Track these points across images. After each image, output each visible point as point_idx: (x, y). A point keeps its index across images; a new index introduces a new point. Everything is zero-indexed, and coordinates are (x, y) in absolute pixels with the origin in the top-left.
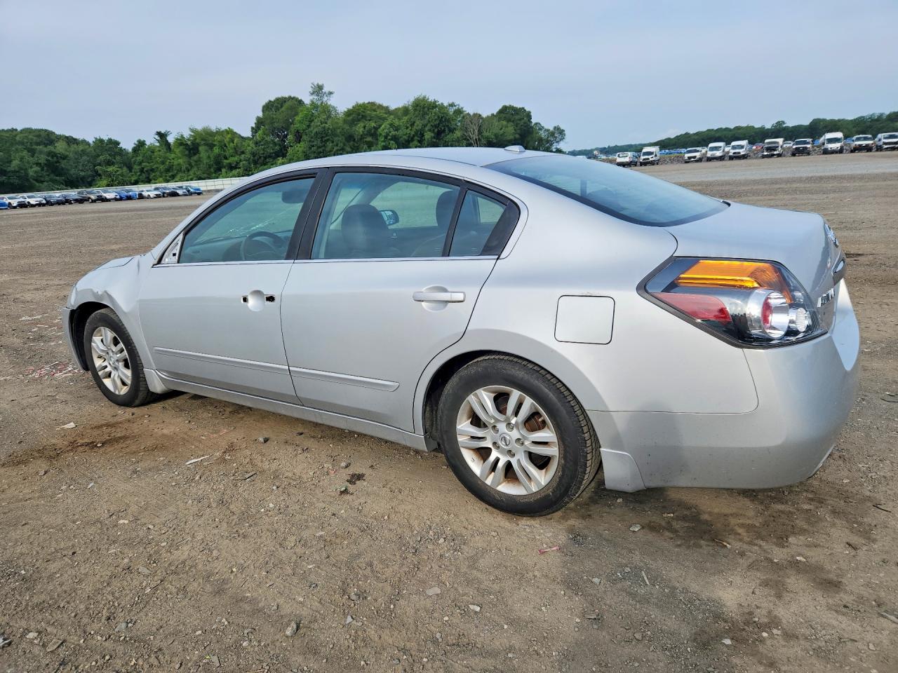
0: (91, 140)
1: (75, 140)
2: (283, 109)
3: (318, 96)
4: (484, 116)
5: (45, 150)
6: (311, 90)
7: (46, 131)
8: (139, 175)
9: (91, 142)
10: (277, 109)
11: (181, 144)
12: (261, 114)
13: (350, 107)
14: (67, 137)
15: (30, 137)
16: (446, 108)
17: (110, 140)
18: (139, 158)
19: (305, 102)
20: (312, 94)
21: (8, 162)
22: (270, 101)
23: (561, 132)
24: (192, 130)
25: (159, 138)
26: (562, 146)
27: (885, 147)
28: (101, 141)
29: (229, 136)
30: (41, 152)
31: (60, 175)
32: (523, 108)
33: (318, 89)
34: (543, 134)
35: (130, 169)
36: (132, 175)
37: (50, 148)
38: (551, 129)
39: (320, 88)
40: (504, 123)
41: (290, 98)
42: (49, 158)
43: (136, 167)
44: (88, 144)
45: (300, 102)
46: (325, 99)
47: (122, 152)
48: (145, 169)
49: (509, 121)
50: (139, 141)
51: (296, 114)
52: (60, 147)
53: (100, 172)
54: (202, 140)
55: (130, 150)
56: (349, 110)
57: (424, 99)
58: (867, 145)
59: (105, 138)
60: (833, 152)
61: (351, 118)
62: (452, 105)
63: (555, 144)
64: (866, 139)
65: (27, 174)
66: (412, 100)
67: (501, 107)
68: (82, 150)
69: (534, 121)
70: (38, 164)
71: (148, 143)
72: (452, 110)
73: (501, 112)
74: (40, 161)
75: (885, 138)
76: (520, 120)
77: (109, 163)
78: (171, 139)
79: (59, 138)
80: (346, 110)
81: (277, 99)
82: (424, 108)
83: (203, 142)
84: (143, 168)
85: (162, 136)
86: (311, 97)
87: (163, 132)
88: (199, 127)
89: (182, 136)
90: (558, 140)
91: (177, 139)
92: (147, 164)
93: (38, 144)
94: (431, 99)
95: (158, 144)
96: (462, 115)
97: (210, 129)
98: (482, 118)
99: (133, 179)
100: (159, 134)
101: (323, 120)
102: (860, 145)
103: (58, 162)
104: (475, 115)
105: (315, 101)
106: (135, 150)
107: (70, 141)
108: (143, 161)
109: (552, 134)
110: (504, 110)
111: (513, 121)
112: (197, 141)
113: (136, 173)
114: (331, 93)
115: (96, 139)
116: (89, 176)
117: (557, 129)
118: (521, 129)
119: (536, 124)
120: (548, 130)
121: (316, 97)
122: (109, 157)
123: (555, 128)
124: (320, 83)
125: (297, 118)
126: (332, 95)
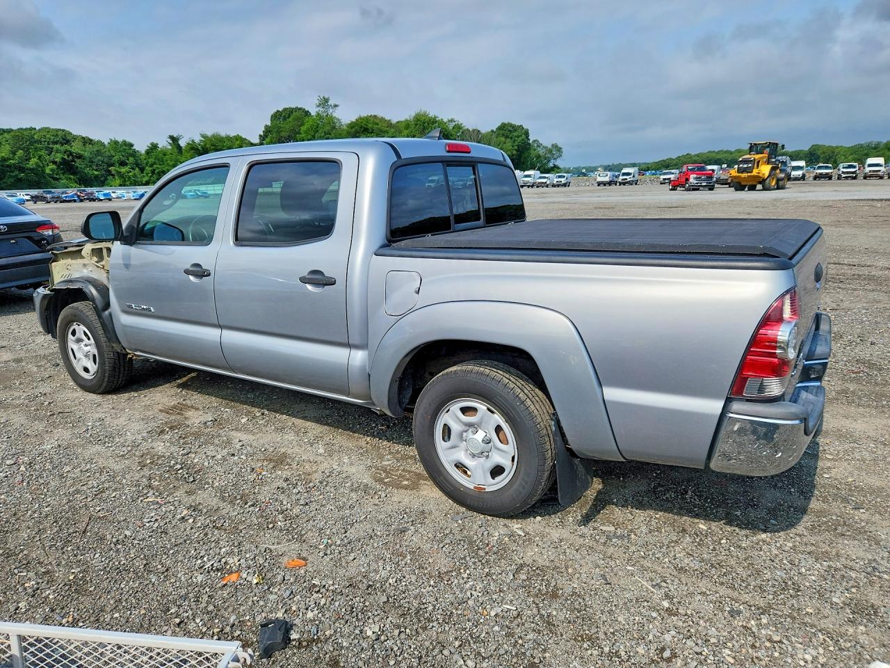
0: (106, 141)
1: (91, 140)
2: (290, 119)
3: (323, 107)
4: (483, 131)
5: (63, 148)
6: (317, 102)
7: (63, 130)
8: (151, 177)
9: (106, 143)
10: (285, 119)
11: (192, 148)
12: (269, 123)
13: (354, 120)
14: (83, 138)
15: (48, 136)
16: (446, 123)
17: (124, 142)
18: (151, 160)
19: (312, 114)
20: (318, 106)
21: (27, 160)
22: (278, 111)
23: (559, 150)
24: (203, 136)
25: (171, 142)
26: (559, 163)
27: (844, 176)
28: (116, 142)
29: (238, 142)
30: (57, 151)
31: (74, 174)
32: (521, 126)
33: (324, 102)
34: (541, 152)
35: (142, 170)
36: (144, 176)
37: (67, 147)
38: (550, 146)
39: (326, 100)
40: (503, 139)
41: (298, 109)
42: (66, 157)
43: (148, 169)
44: (103, 144)
45: (307, 113)
46: (331, 110)
47: (134, 154)
48: (157, 171)
49: (507, 137)
50: (152, 144)
51: (303, 124)
52: (76, 148)
53: (113, 172)
54: (212, 145)
55: (143, 152)
56: (352, 123)
57: (425, 115)
58: (827, 174)
59: (120, 140)
60: (796, 179)
61: (354, 129)
62: (452, 121)
63: (552, 161)
64: (827, 168)
65: (43, 171)
66: (413, 114)
67: (500, 124)
68: (97, 151)
69: (532, 138)
70: (54, 163)
71: (160, 146)
72: (451, 126)
73: (500, 128)
74: (56, 160)
75: (844, 168)
76: (518, 137)
77: (123, 164)
78: (182, 143)
79: (75, 138)
80: (349, 122)
81: (285, 110)
82: (424, 123)
83: (212, 147)
84: (155, 170)
85: (174, 140)
86: (317, 109)
87: (175, 136)
88: (209, 134)
89: (193, 141)
90: (555, 156)
91: (188, 144)
92: (158, 166)
93: (56, 143)
94: (431, 115)
95: (170, 147)
96: (461, 131)
97: (219, 135)
98: (481, 134)
99: (145, 179)
100: (172, 138)
101: (327, 131)
102: (821, 174)
103: (73, 161)
104: (474, 130)
105: (320, 112)
106: (148, 152)
107: (87, 141)
108: (155, 163)
109: (550, 151)
110: (503, 127)
111: (511, 138)
112: (208, 146)
113: (147, 174)
114: (336, 106)
115: (111, 140)
116: (102, 176)
117: (555, 146)
118: (518, 146)
119: (534, 141)
120: (546, 147)
121: (322, 109)
122: (123, 158)
123: (553, 145)
124: (326, 97)
125: (303, 128)
126: (337, 108)
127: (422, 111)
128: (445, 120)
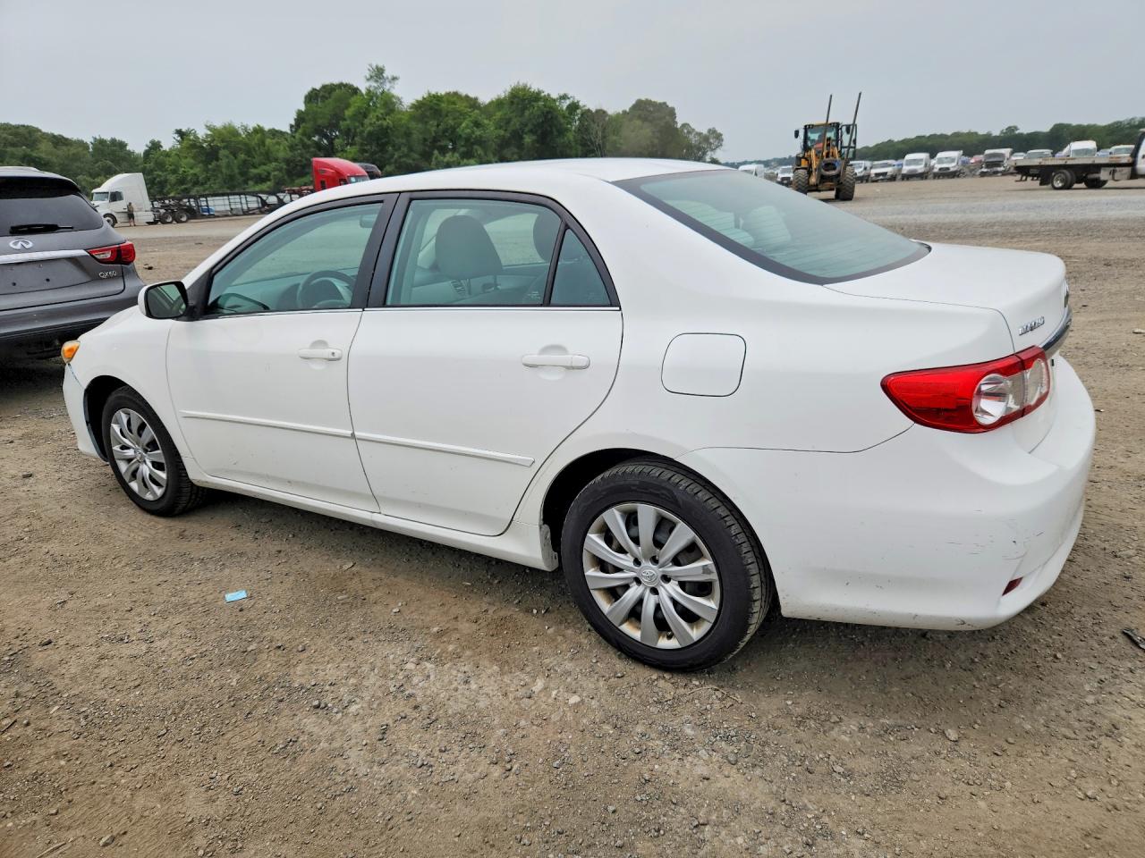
0: (88, 140)
1: (66, 140)
2: (331, 100)
3: (376, 81)
4: (611, 112)
6: (368, 74)
7: (30, 127)
9: (89, 143)
10: (323, 100)
11: (195, 146)
12: (303, 108)
13: (420, 98)
14: (56, 137)
15: (4, 135)
16: (554, 100)
17: (113, 141)
18: (150, 166)
19: (362, 91)
20: (368, 80)
22: (314, 90)
23: (719, 137)
24: (208, 128)
25: (179, 138)
28: (102, 142)
29: (259, 137)
32: (664, 103)
33: (378, 73)
34: (693, 139)
38: (705, 132)
39: (381, 71)
40: (638, 125)
41: (341, 86)
44: (85, 145)
45: (355, 91)
46: (388, 86)
47: (129, 157)
49: (644, 121)
50: (152, 142)
51: (348, 106)
52: (42, 150)
54: (223, 141)
55: (141, 154)
56: (417, 102)
57: (525, 89)
59: (107, 137)
61: (420, 112)
62: (564, 97)
63: (709, 152)
66: (509, 90)
67: (634, 102)
69: (680, 121)
71: (163, 145)
72: (565, 104)
73: (635, 108)
76: (660, 119)
79: (44, 137)
80: (413, 102)
81: (324, 87)
82: (523, 100)
83: (223, 145)
84: (155, 179)
85: (183, 135)
86: (367, 84)
87: (183, 130)
88: (218, 124)
89: (195, 135)
90: (713, 147)
92: (160, 173)
94: (533, 87)
95: (176, 146)
96: (579, 111)
97: (232, 127)
98: (609, 116)
100: (179, 132)
101: (380, 115)
104: (597, 111)
105: (371, 89)
106: (147, 153)
107: (60, 141)
108: (154, 170)
109: (706, 139)
110: (639, 106)
111: (650, 122)
112: (217, 142)
114: (394, 79)
115: (95, 138)
117: (713, 132)
118: (660, 132)
119: (684, 125)
120: (700, 134)
121: (374, 84)
122: (112, 164)
123: (709, 130)
124: (380, 65)
125: (348, 113)
126: (396, 82)
127: (521, 83)
128: (554, 96)
